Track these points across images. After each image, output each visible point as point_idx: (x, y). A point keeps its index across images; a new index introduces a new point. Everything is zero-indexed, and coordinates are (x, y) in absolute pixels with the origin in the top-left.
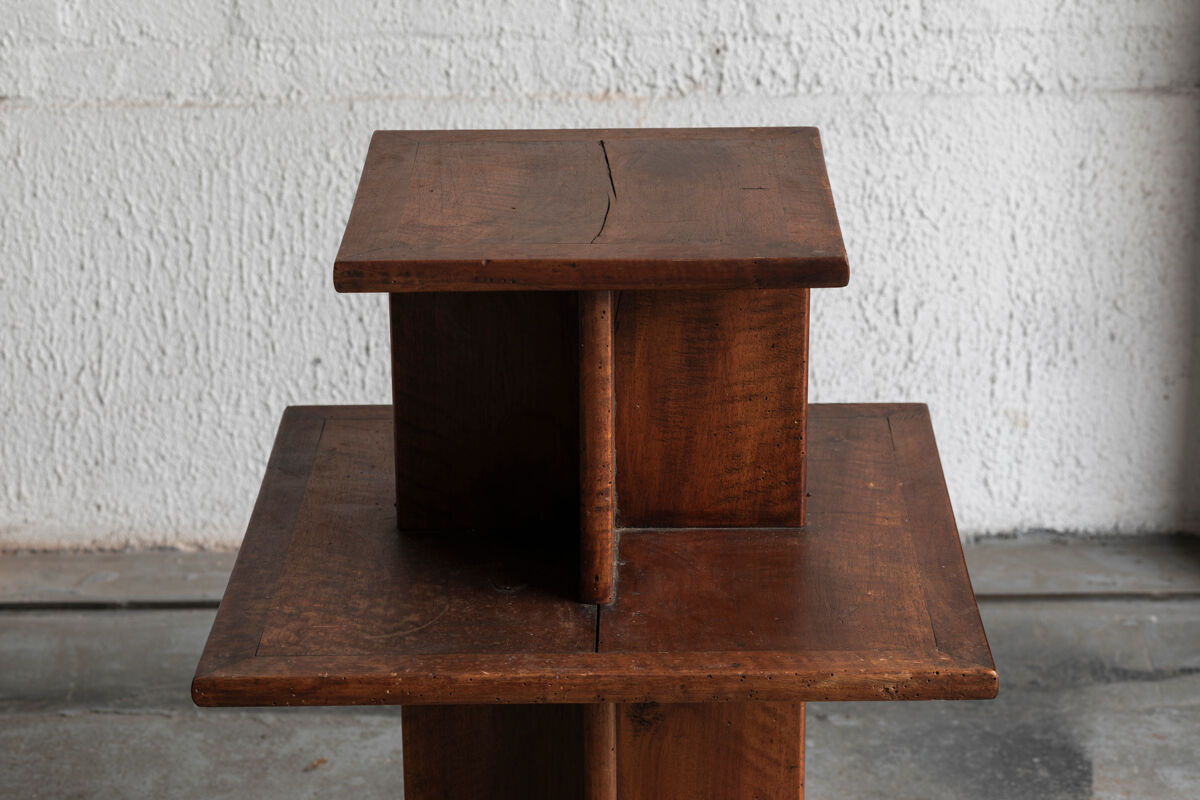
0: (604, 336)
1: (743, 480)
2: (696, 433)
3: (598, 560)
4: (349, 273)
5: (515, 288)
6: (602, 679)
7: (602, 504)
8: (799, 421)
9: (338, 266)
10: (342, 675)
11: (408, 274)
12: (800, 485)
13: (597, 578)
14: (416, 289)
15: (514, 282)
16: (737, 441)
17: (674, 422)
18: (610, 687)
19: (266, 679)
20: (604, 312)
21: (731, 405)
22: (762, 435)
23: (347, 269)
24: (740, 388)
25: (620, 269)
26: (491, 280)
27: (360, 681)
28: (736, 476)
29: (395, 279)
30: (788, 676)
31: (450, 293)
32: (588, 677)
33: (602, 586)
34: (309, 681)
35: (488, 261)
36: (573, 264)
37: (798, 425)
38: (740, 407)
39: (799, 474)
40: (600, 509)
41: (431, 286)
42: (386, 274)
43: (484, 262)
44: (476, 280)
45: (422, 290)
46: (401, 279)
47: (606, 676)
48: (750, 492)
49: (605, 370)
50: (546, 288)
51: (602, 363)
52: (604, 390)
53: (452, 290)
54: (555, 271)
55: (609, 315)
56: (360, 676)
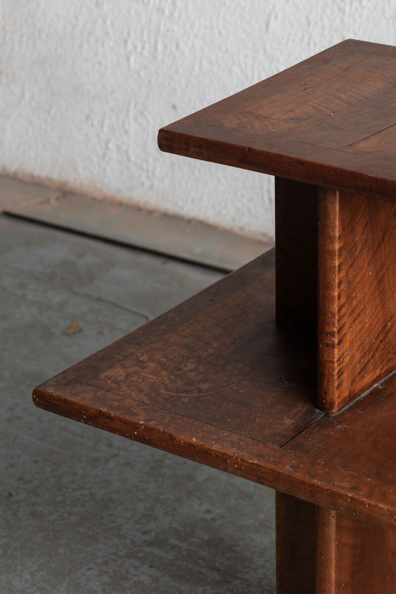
3: (326, 381)
6: (261, 468)
7: (329, 342)
10: (113, 414)
11: (200, 147)
13: (325, 394)
18: (265, 476)
19: (71, 401)
23: (166, 136)
26: (251, 164)
27: (121, 420)
29: (193, 149)
30: (380, 508)
32: (253, 464)
33: (329, 400)
34: (93, 410)
36: (302, 163)
40: (328, 345)
42: (187, 144)
44: (242, 161)
46: (197, 150)
47: (263, 467)
49: (334, 245)
51: (332, 240)
54: (290, 166)
55: (336, 206)
56: (122, 417)
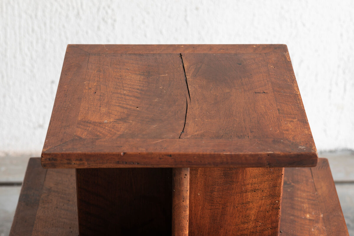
0: (185, 186)
1: (250, 227)
2: (227, 206)
4: (49, 159)
5: (139, 166)
8: (279, 201)
9: (43, 156)
11: (81, 160)
12: (278, 229)
14: (86, 167)
15: (138, 164)
16: (247, 210)
17: (216, 201)
20: (186, 175)
21: (245, 194)
22: (260, 208)
23: (48, 157)
24: (250, 186)
25: (195, 158)
26: (126, 163)
28: (246, 225)
29: (74, 162)
31: (104, 169)
35: (125, 153)
36: (170, 155)
37: (278, 203)
38: (249, 195)
39: (277, 225)
41: (94, 165)
42: (69, 160)
43: (122, 154)
44: (118, 163)
45: (89, 168)
46: (78, 162)
48: (253, 232)
49: (186, 202)
50: (155, 166)
51: (184, 199)
52: (185, 211)
53: (105, 167)
54: (160, 159)
55: (188, 176)
